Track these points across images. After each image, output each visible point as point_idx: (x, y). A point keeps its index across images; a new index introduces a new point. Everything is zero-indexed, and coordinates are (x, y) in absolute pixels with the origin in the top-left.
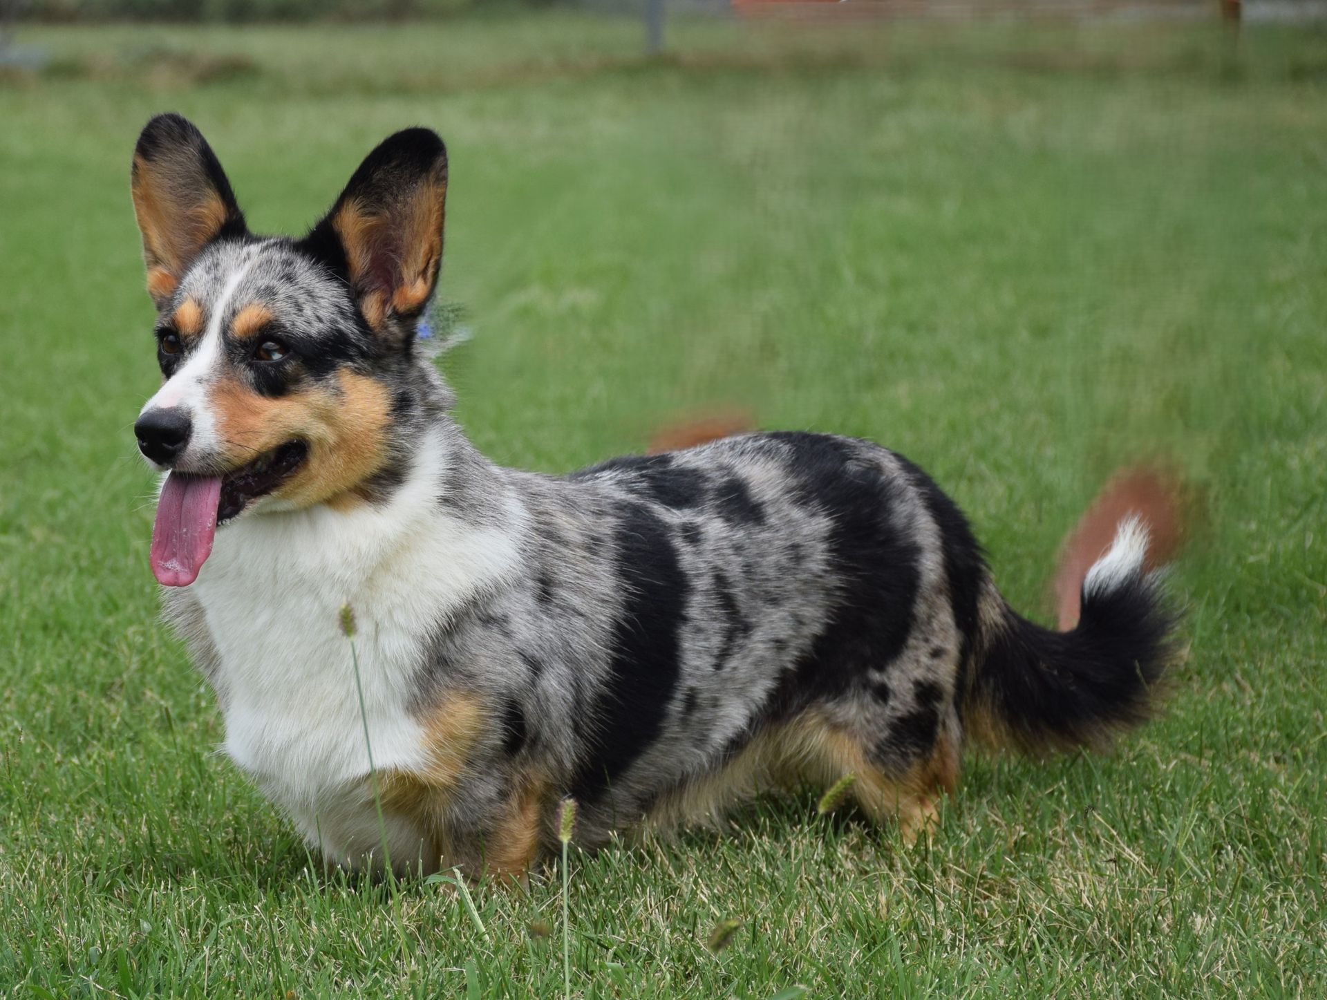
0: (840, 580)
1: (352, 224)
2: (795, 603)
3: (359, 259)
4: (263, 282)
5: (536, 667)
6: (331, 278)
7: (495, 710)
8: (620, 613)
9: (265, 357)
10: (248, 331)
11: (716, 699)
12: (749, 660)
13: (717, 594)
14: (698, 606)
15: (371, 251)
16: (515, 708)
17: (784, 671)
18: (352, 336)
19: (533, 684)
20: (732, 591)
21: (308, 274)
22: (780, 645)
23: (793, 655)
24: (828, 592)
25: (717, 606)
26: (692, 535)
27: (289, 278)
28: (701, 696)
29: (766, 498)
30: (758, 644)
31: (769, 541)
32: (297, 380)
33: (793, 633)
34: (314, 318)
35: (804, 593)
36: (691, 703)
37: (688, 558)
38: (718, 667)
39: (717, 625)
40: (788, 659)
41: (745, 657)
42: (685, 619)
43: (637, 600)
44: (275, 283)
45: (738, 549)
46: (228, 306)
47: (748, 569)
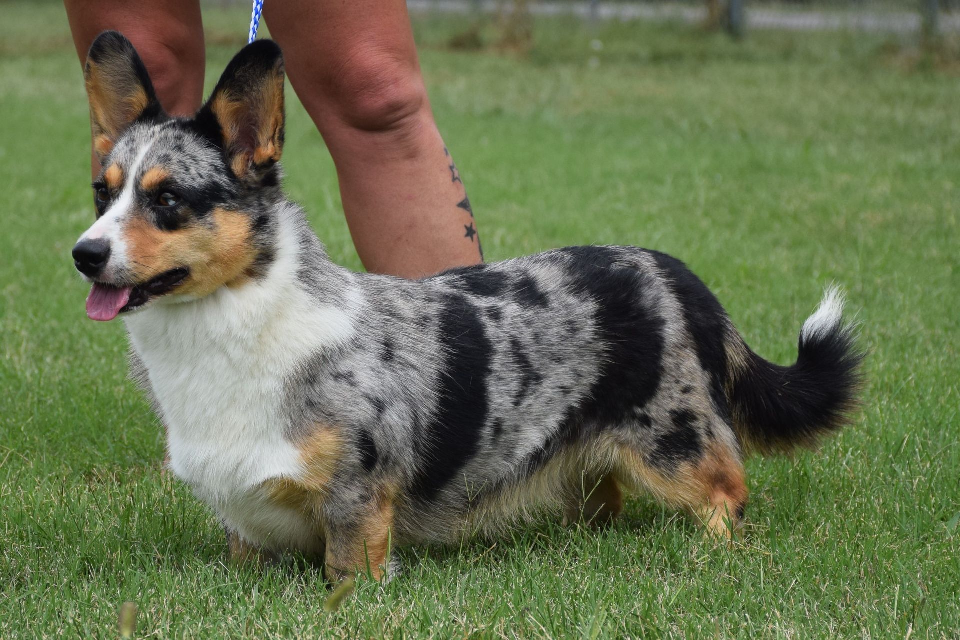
0: (606, 345)
1: (224, 108)
2: (574, 362)
3: (230, 132)
4: (162, 152)
5: (380, 406)
6: (209, 146)
7: (351, 437)
8: (444, 367)
9: (165, 204)
10: (151, 186)
11: (517, 426)
12: (541, 400)
13: (514, 354)
14: (500, 363)
15: (239, 126)
16: (366, 436)
17: (571, 408)
18: (224, 185)
19: (379, 419)
20: (524, 351)
21: (193, 145)
22: (566, 391)
23: (577, 398)
24: (599, 354)
25: (514, 362)
26: (495, 315)
27: (180, 148)
28: (505, 424)
29: (549, 290)
30: (548, 389)
31: (552, 319)
32: (186, 220)
33: (575, 383)
34: (198, 176)
35: (580, 355)
36: (498, 429)
37: (491, 330)
38: (517, 404)
39: (514, 375)
40: (574, 400)
41: (537, 398)
42: (490, 372)
43: (455, 358)
44: (170, 152)
45: (529, 323)
46: (139, 169)
47: (537, 337)
